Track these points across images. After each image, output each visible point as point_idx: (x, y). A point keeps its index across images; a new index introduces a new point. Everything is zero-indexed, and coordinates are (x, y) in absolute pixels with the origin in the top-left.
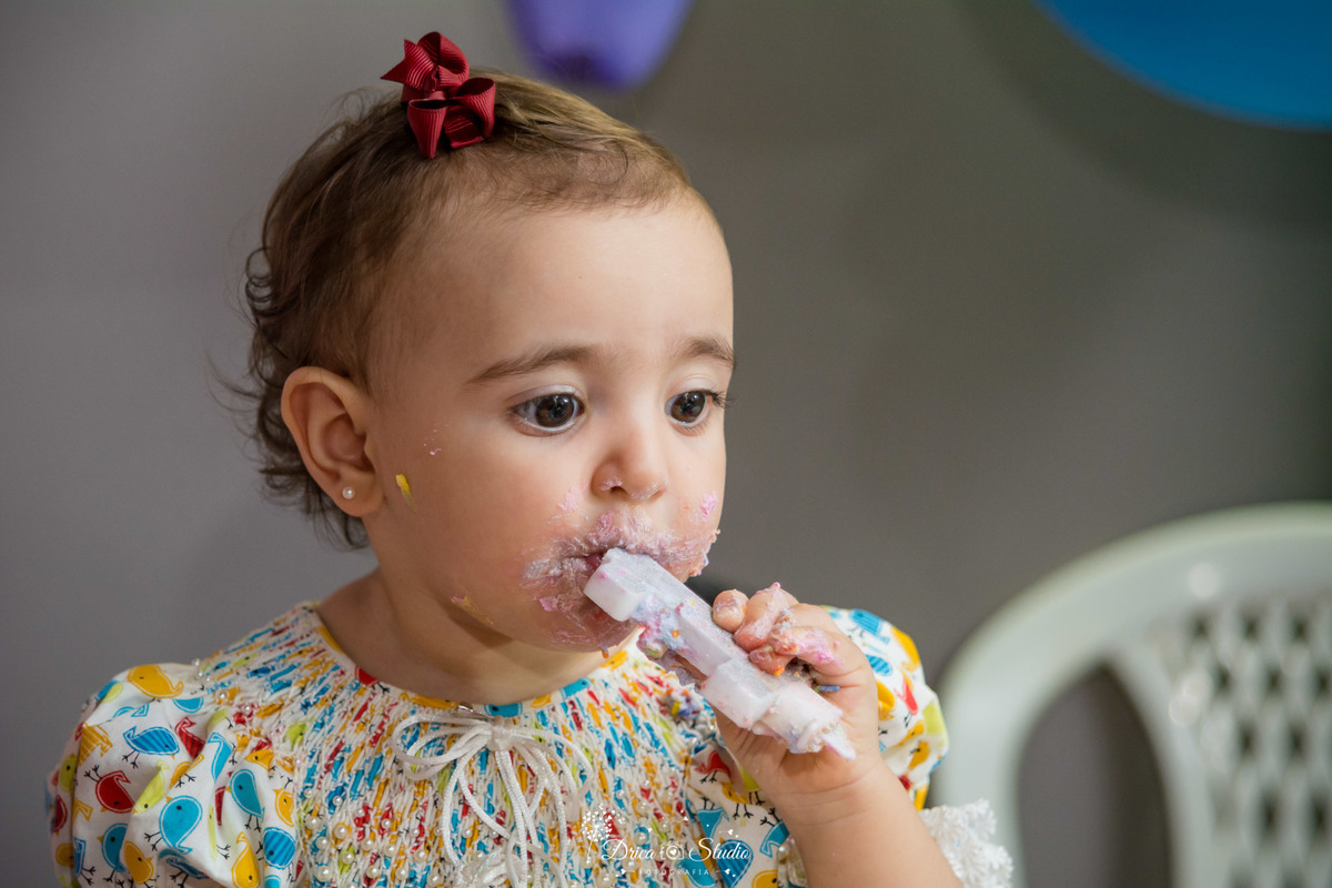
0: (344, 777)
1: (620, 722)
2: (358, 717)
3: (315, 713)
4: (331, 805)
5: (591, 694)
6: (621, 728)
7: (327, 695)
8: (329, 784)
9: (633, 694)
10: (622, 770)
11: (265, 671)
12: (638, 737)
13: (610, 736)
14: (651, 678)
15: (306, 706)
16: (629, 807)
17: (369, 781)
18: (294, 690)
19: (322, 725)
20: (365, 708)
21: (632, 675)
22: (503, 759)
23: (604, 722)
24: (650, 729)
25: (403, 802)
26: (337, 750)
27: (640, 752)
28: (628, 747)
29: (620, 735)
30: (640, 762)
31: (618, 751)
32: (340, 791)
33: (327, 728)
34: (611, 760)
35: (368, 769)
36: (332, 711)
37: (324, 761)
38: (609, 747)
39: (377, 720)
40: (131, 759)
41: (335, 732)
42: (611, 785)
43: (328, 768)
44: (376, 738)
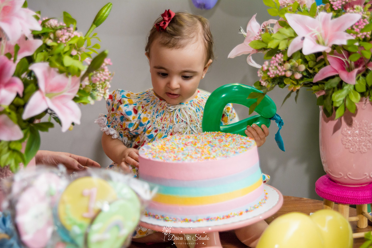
0: (158, 113)
1: (198, 106)
2: (160, 105)
3: (154, 105)
4: (157, 117)
5: (194, 102)
6: (198, 107)
8: (156, 114)
9: (199, 102)
10: (198, 113)
11: (146, 99)
12: (200, 108)
13: (196, 108)
14: (201, 100)
15: (152, 104)
16: (200, 118)
17: (162, 114)
18: (150, 102)
19: (155, 107)
20: (161, 104)
22: (183, 110)
23: (195, 106)
24: (202, 107)
25: (167, 116)
26: (157, 110)
27: (201, 111)
28: (199, 110)
30: (201, 112)
31: (198, 110)
32: (158, 115)
34: (197, 111)
35: (162, 112)
37: (155, 111)
38: (196, 110)
39: (163, 106)
41: (157, 107)
42: (197, 115)
43: (156, 112)
44: (163, 108)
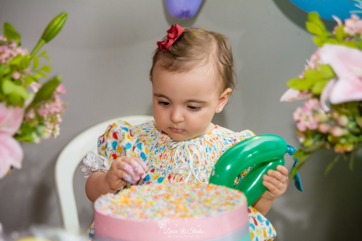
0: (158, 149)
1: (209, 145)
2: (162, 139)
3: (154, 137)
4: (155, 153)
5: (204, 139)
6: (209, 146)
7: (156, 135)
8: (155, 150)
9: (212, 140)
10: (208, 153)
11: (145, 129)
12: (212, 148)
13: (207, 147)
14: (216, 138)
15: (152, 136)
16: (209, 160)
17: (163, 150)
18: (150, 133)
19: (155, 139)
20: (163, 137)
21: (213, 137)
23: (206, 144)
24: (214, 146)
25: (168, 153)
26: (157, 144)
27: (212, 150)
28: (210, 149)
29: (209, 147)
30: (212, 152)
31: (208, 150)
32: (157, 151)
33: (155, 140)
34: (207, 151)
35: (163, 148)
36: (157, 137)
37: (155, 146)
38: (207, 149)
39: (165, 139)
40: (120, 130)
41: (157, 141)
42: (206, 156)
43: (155, 147)
44: (164, 143)
